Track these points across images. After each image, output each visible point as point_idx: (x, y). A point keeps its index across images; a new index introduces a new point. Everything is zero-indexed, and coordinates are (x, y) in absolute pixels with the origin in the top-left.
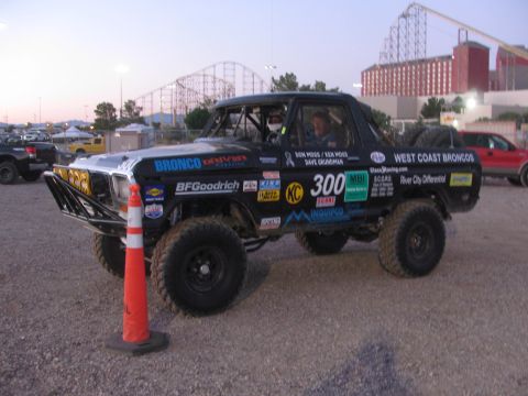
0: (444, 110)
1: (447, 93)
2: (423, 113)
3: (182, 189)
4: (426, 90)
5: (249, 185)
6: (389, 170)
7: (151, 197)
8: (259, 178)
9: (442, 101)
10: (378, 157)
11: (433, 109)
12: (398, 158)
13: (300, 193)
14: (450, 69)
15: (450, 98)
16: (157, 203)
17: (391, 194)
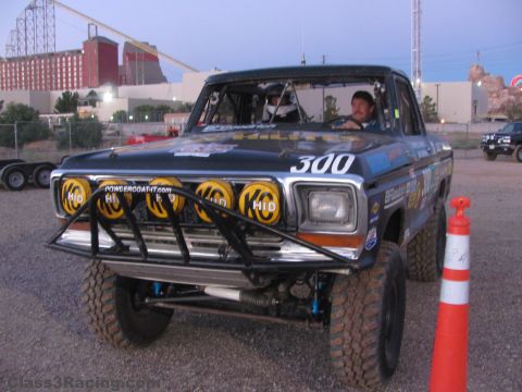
0: (80, 105)
1: (78, 87)
2: (57, 107)
4: (56, 84)
11: (68, 104)
14: (80, 63)
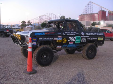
0: (96, 24)
1: (97, 21)
2: (92, 25)
3: (40, 39)
4: (92, 20)
5: (55, 39)
6: (85, 36)
7: (34, 40)
8: (57, 37)
9: (96, 22)
10: (83, 33)
11: (94, 24)
12: (87, 34)
13: (66, 41)
14: (98, 16)
15: (97, 22)
16: (35, 42)
17: (85, 41)
